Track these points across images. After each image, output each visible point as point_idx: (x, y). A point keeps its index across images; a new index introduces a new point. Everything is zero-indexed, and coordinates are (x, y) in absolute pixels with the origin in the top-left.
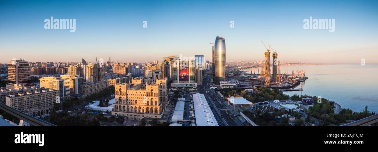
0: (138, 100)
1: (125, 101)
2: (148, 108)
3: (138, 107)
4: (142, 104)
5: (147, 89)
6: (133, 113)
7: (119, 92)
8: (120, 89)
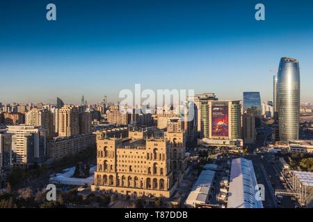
0: (133, 165)
1: (113, 167)
2: (148, 180)
3: (133, 176)
4: (140, 172)
5: (147, 147)
6: (125, 187)
7: (104, 152)
8: (106, 147)
